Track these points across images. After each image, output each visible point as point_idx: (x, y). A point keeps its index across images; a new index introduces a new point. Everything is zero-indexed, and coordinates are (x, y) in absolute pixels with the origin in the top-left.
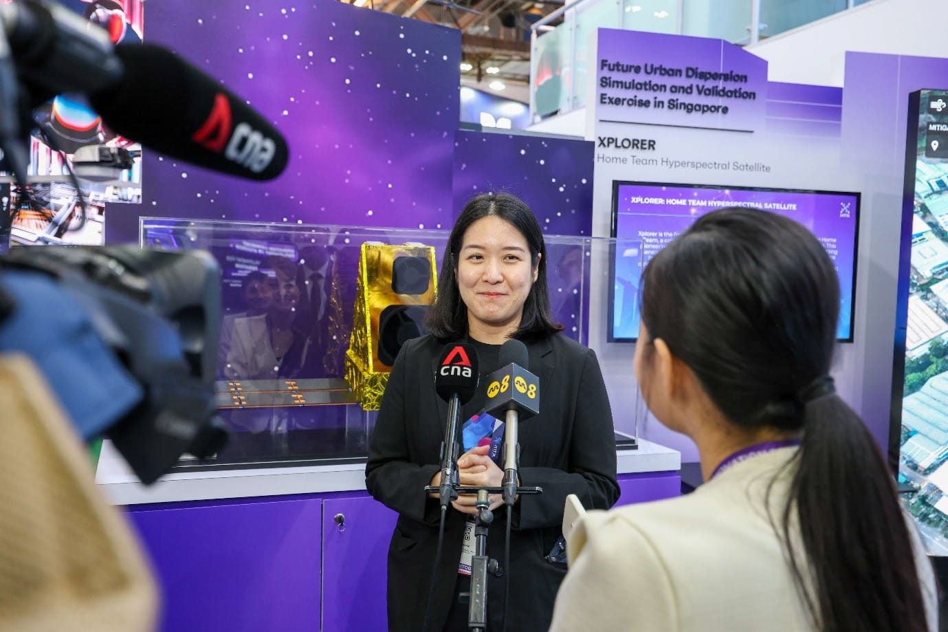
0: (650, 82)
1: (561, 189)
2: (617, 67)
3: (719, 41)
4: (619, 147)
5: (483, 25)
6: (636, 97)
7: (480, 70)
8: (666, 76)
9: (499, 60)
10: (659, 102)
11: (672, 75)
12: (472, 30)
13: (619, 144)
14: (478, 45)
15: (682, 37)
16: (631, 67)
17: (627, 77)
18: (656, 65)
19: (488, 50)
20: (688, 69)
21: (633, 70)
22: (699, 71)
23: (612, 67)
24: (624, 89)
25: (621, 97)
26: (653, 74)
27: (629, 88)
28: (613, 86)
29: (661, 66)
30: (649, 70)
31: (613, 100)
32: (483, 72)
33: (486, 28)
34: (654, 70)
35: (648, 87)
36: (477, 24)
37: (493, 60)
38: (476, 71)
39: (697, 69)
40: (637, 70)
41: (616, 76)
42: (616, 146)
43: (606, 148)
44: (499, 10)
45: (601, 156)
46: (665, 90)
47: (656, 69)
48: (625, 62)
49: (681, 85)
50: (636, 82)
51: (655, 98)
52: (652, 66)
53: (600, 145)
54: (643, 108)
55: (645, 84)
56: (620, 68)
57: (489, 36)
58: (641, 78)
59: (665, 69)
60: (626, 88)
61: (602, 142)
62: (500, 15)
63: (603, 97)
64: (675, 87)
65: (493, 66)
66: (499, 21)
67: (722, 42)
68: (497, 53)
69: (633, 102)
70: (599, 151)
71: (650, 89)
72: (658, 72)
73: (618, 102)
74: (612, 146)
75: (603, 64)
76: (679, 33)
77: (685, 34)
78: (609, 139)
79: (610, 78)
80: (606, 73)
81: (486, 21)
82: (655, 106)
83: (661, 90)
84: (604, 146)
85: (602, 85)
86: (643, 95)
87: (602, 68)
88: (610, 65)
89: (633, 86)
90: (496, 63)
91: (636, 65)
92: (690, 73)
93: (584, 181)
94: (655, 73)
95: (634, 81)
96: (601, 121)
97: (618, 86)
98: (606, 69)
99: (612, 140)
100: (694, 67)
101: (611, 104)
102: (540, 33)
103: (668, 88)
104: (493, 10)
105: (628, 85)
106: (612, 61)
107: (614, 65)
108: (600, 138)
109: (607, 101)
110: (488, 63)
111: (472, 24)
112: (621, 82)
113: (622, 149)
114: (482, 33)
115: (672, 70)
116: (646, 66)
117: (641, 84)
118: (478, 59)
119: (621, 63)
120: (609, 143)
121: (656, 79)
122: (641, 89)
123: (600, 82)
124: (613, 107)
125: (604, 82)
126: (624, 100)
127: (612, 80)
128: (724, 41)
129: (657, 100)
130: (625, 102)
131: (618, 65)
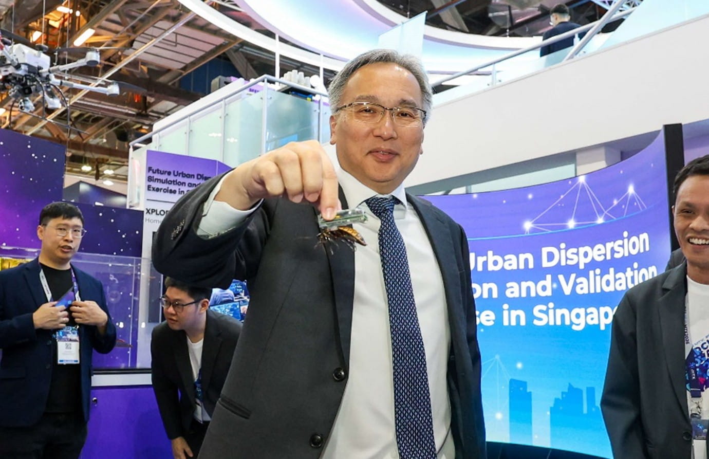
0: (176, 180)
1: (124, 236)
2: (158, 171)
3: (215, 161)
4: (158, 214)
5: (102, 138)
6: (168, 188)
7: (98, 171)
8: (186, 178)
9: (113, 164)
10: (182, 191)
11: (189, 177)
12: (93, 141)
13: (158, 213)
14: (97, 153)
15: (188, 157)
16: (166, 172)
17: (163, 177)
18: (180, 172)
19: (106, 157)
20: (198, 175)
21: (166, 173)
22: (204, 176)
23: (154, 171)
24: (161, 183)
25: (160, 188)
26: (178, 176)
27: (164, 183)
28: (155, 181)
29: (183, 172)
30: (176, 174)
31: (155, 189)
32: (101, 173)
33: (105, 140)
34: (178, 174)
35: (175, 183)
36: (96, 137)
37: (109, 164)
38: (95, 172)
39: (203, 175)
40: (169, 173)
41: (156, 176)
42: (157, 214)
43: (151, 215)
44: (115, 128)
45: (147, 219)
46: (185, 185)
47: (180, 174)
48: (161, 169)
49: (195, 183)
50: (168, 180)
51: (179, 189)
52: (177, 172)
53: (147, 213)
54: (172, 194)
55: (174, 181)
56: (159, 172)
57: (107, 146)
58: (171, 178)
59: (185, 174)
60: (163, 183)
61: (148, 211)
62: (116, 131)
63: (149, 187)
64: (191, 184)
65: (109, 169)
66: (115, 136)
67: (217, 163)
68: (111, 160)
69: (166, 191)
70: (146, 216)
71: (176, 184)
72: (181, 175)
73: (158, 190)
74: (154, 214)
75: (150, 169)
76: (187, 154)
77: (191, 155)
78: (152, 210)
79: (153, 177)
80: (151, 174)
81: (104, 135)
82: (179, 193)
83: (182, 185)
84: (149, 213)
85: (148, 180)
86: (172, 187)
87: (149, 171)
88: (153, 170)
89: (166, 182)
90: (112, 167)
91: (168, 171)
92: (199, 177)
93: (137, 232)
94: (179, 176)
95: (167, 179)
96: (148, 200)
97: (158, 182)
98: (151, 172)
99: (153, 211)
100: (201, 174)
101: (153, 191)
102: (135, 148)
103: (187, 185)
104: (111, 127)
105: (163, 181)
106: (154, 168)
107: (156, 170)
108: (147, 209)
109: (152, 189)
110: (106, 166)
111: (93, 136)
112: (160, 180)
113: (160, 215)
114: (101, 144)
115: (189, 175)
116: (174, 172)
117: (171, 181)
118: (96, 163)
119: (160, 169)
120: (152, 212)
121: (180, 179)
122: (171, 184)
123: (147, 179)
124: (155, 193)
125: (150, 179)
126: (161, 189)
127: (154, 178)
128: (219, 162)
129: (181, 190)
130: (162, 191)
131: (158, 170)
